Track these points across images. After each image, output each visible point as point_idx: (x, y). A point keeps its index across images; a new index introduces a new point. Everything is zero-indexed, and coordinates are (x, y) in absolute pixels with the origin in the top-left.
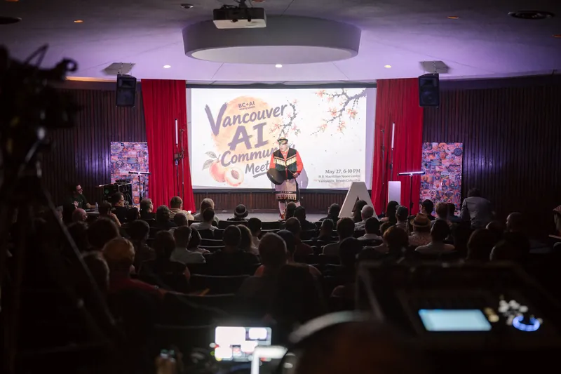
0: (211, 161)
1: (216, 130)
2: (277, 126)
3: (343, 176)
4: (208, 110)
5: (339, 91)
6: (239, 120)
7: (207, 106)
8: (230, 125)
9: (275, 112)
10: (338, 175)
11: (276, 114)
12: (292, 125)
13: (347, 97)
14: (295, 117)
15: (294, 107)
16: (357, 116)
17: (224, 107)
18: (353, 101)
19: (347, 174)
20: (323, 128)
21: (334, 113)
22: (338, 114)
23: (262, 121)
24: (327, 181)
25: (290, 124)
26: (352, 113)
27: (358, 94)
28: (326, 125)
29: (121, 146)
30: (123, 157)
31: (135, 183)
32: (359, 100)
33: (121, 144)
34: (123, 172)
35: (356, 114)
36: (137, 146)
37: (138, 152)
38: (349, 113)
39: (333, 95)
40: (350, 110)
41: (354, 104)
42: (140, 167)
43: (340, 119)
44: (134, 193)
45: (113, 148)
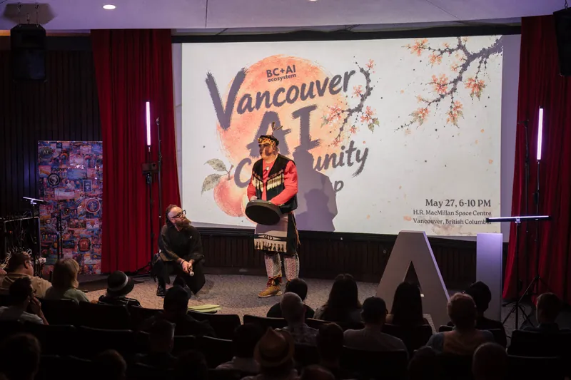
0: (217, 177)
1: (225, 121)
2: (337, 112)
3: (459, 214)
4: (210, 82)
5: (452, 42)
6: (268, 100)
7: (210, 76)
8: (251, 110)
9: (333, 85)
10: (450, 209)
11: (335, 89)
12: (364, 109)
13: (467, 53)
14: (368, 94)
15: (367, 75)
16: (484, 93)
17: (241, 77)
18: (476, 61)
19: (465, 209)
20: (420, 115)
21: (441, 86)
22: (451, 86)
23: (309, 102)
24: (428, 222)
25: (359, 109)
26: (475, 85)
27: (487, 48)
28: (426, 110)
29: (57, 147)
30: (60, 167)
31: (81, 215)
32: (488, 60)
33: (57, 144)
34: (60, 194)
35: (483, 88)
36: (86, 149)
37: (86, 159)
38: (469, 86)
39: (439, 50)
40: (471, 79)
41: (479, 67)
42: (90, 186)
43: (452, 98)
44: (81, 232)
45: (42, 152)
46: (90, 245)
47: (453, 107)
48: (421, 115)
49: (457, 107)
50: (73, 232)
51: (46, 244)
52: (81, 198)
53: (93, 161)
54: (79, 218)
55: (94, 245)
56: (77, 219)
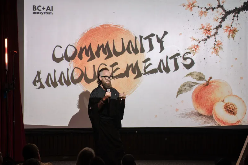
13: (224, 10)
16: (237, 35)
18: (232, 15)
21: (208, 31)
22: (213, 32)
26: (231, 31)
27: (238, 7)
28: (197, 46)
32: (239, 15)
35: (236, 33)
38: (227, 31)
39: (205, 8)
40: (228, 27)
41: (233, 19)
43: (215, 38)
47: (216, 44)
48: (194, 49)
49: (219, 44)
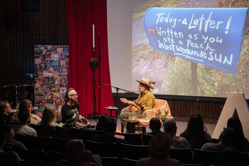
29: (45, 49)
30: (46, 59)
31: (57, 85)
33: (45, 47)
34: (46, 74)
36: (60, 50)
37: (60, 55)
42: (62, 70)
44: (56, 94)
45: (37, 51)
46: (61, 101)
50: (52, 95)
51: (38, 101)
52: (57, 76)
53: (64, 56)
54: (56, 87)
55: (64, 102)
56: (54, 87)
